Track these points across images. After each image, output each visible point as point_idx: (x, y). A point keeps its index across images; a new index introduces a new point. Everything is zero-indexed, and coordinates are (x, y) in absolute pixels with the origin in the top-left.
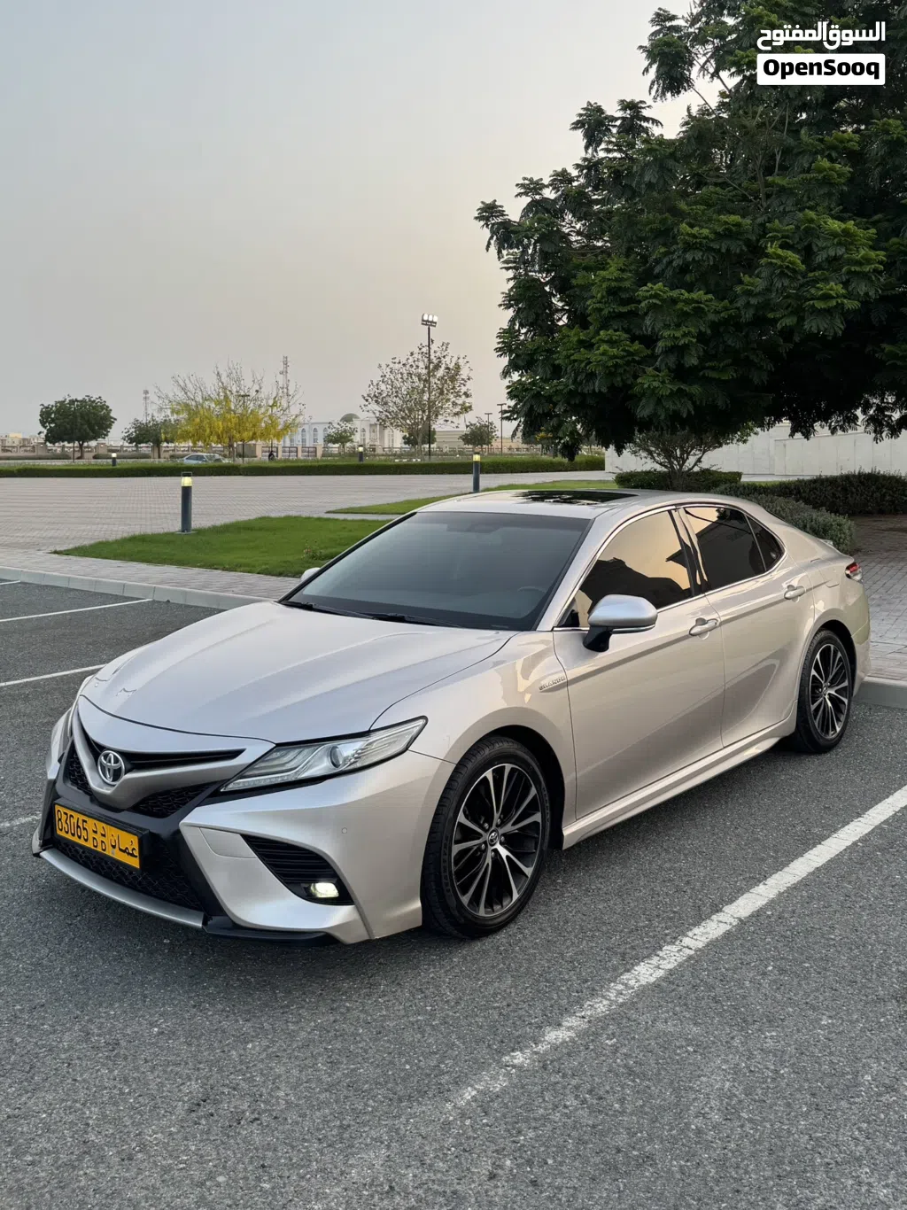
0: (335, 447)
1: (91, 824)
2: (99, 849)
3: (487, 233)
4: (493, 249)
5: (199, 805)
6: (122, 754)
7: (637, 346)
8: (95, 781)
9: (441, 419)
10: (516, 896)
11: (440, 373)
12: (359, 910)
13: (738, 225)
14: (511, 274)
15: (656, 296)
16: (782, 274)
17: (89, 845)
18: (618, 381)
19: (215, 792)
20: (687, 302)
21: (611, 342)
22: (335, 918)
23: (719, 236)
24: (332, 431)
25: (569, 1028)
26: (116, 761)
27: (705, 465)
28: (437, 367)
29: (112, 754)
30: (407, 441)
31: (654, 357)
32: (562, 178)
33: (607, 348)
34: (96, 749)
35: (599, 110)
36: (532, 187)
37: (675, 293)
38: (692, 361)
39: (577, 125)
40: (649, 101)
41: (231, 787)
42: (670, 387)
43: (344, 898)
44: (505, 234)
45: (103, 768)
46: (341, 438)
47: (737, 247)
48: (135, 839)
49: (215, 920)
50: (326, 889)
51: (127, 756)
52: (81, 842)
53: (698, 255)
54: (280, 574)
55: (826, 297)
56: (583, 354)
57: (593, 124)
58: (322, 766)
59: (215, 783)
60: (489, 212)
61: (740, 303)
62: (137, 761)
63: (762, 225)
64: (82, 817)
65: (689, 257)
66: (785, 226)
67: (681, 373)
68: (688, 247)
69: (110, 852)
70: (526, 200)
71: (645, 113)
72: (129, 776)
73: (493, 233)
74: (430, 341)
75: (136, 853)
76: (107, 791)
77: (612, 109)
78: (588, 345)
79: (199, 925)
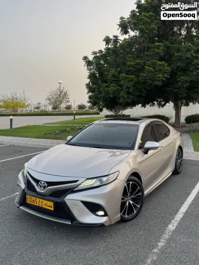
0: (36, 110)
1: (38, 200)
2: (40, 206)
3: (85, 63)
4: (86, 66)
5: (69, 194)
6: (46, 182)
7: (119, 87)
8: (38, 189)
9: (63, 104)
10: (135, 212)
11: (63, 94)
12: (109, 218)
13: (139, 62)
14: (89, 72)
15: (124, 76)
16: (150, 72)
17: (37, 205)
18: (115, 95)
19: (72, 191)
20: (130, 78)
21: (113, 86)
22: (103, 220)
23: (136, 65)
24: (36, 106)
25: (163, 242)
26: (44, 184)
27: (123, 113)
28: (62, 92)
29: (43, 182)
30: (53, 109)
31: (122, 90)
32: (101, 51)
33: (113, 88)
34: (37, 181)
35: (109, 37)
36: (94, 53)
37: (128, 76)
38: (131, 90)
39: (104, 40)
40: (120, 35)
41: (76, 189)
42: (126, 96)
43: (106, 215)
44: (89, 63)
45: (40, 186)
46: (38, 108)
47: (140, 67)
48: (52, 204)
49: (74, 222)
50: (101, 213)
51: (47, 183)
52: (35, 204)
53: (132, 68)
54: (39, 138)
55: (159, 77)
56: (107, 89)
57: (107, 40)
58: (98, 184)
59: (72, 188)
60: (85, 58)
61: (141, 78)
62: (50, 184)
63: (144, 62)
64: (35, 198)
65: (130, 68)
66: (149, 63)
67: (128, 93)
68: (129, 66)
69: (44, 206)
70: (93, 56)
71: (119, 38)
72: (48, 188)
73: (86, 63)
74: (60, 87)
75: (53, 206)
76: (43, 192)
77: (111, 37)
78: (108, 87)
79: (70, 223)
